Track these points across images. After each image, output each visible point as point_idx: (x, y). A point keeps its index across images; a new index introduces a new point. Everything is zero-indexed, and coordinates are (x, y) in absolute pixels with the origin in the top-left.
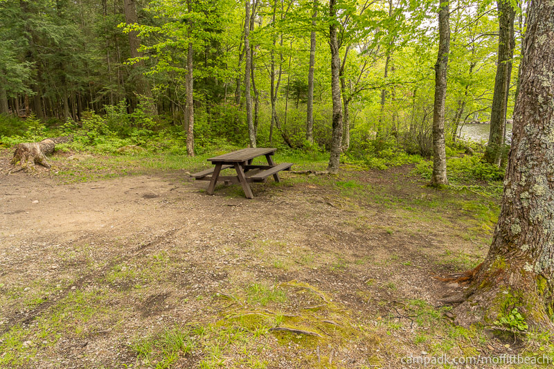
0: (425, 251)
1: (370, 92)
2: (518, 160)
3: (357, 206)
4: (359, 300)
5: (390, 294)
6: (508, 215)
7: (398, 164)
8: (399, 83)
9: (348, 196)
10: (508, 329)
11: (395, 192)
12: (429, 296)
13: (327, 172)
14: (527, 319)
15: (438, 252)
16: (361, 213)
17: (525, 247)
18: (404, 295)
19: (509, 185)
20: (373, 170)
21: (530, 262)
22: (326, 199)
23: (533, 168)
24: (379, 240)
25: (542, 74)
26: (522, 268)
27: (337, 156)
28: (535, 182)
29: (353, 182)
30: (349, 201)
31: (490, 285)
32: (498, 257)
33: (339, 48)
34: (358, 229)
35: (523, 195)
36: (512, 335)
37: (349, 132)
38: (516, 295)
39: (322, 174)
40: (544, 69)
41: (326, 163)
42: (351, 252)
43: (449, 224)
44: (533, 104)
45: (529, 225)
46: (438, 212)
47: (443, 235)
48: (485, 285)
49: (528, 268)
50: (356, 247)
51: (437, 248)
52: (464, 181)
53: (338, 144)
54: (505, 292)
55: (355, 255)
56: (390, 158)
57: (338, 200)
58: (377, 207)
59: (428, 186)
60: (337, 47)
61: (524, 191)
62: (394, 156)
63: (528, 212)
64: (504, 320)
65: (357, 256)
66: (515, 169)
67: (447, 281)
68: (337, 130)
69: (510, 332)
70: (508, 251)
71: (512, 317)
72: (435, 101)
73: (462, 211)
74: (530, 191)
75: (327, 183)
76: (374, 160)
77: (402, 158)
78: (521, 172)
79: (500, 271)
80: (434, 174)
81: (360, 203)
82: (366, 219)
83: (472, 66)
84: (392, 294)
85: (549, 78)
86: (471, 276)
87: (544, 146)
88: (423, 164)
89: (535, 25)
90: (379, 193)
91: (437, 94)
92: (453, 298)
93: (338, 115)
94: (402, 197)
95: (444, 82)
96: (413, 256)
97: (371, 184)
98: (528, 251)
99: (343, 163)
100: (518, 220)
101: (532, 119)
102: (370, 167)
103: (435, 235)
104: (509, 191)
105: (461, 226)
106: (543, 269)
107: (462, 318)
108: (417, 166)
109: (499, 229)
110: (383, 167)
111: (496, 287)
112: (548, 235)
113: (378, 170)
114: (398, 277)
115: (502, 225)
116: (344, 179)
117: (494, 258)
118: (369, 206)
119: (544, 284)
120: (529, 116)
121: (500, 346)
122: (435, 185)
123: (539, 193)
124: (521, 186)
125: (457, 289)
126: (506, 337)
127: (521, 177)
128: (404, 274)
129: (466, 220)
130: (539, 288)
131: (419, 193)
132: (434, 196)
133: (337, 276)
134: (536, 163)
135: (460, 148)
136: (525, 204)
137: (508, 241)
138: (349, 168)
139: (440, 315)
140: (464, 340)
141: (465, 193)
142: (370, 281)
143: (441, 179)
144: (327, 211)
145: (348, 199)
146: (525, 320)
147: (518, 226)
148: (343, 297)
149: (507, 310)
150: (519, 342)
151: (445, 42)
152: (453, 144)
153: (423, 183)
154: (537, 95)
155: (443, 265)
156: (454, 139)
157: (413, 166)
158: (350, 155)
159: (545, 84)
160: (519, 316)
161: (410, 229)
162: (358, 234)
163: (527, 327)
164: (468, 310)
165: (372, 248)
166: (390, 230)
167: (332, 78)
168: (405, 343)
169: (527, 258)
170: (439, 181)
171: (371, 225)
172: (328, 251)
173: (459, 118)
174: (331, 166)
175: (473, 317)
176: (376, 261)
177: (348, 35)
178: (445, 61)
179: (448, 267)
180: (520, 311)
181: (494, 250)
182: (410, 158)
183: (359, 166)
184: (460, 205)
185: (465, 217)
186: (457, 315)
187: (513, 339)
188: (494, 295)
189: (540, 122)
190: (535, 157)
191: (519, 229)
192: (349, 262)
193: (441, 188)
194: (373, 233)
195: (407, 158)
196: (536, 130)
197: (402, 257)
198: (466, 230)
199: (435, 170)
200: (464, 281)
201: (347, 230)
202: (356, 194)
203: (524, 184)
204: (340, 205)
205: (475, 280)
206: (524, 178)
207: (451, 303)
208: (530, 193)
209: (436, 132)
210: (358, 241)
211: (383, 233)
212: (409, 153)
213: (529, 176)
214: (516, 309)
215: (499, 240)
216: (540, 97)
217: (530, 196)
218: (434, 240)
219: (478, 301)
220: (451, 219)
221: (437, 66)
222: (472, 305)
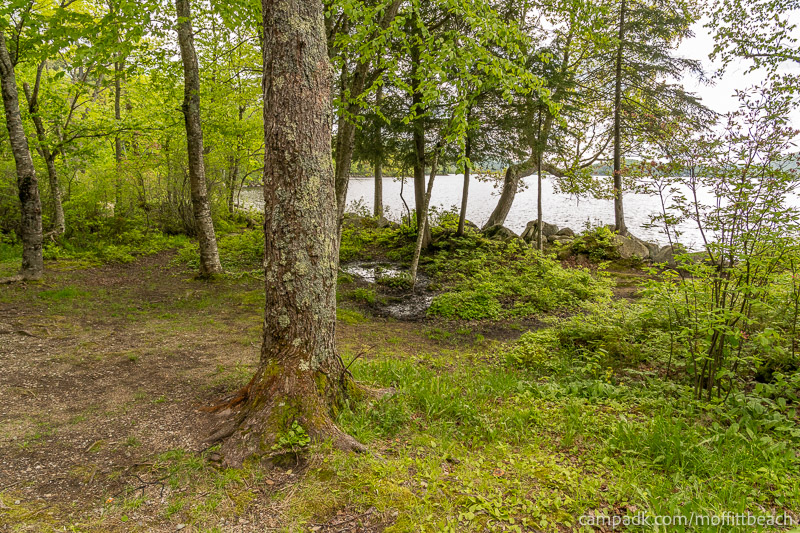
0: (189, 374)
1: (93, 143)
2: (274, 233)
3: (77, 326)
4: (74, 483)
5: (129, 455)
6: (273, 304)
7: (152, 251)
8: (139, 129)
9: (62, 313)
10: (289, 450)
11: (147, 295)
12: (190, 440)
13: (20, 278)
14: (309, 430)
15: (207, 371)
16: (85, 337)
17: (297, 342)
18: (152, 450)
19: (270, 267)
20: (110, 264)
21: (305, 358)
22: (16, 325)
23: (291, 242)
24: (114, 375)
25: (285, 126)
26: (297, 368)
27: (36, 249)
28: (296, 259)
29: (73, 288)
30: (63, 322)
31: (264, 400)
32: (270, 361)
33: (14, 65)
34: (78, 365)
35: (285, 278)
36: (293, 456)
37: (62, 206)
38: (294, 404)
39: (9, 283)
40: (287, 119)
41: (18, 262)
42: (65, 406)
43: (225, 328)
44: (281, 161)
45: (298, 313)
46: (210, 313)
47: (216, 345)
48: (259, 401)
49: (304, 366)
50: (74, 396)
51: (206, 365)
52: (247, 266)
53: (36, 228)
54: (282, 404)
55: (72, 410)
56: (138, 243)
57: (42, 322)
58: (114, 323)
59: (196, 278)
60: (8, 62)
61: (286, 271)
62: (144, 240)
63: (294, 298)
64: (283, 441)
65: (75, 411)
66: (272, 246)
67: (217, 410)
68: (29, 205)
69: (290, 453)
70: (280, 351)
71: (292, 433)
72: (189, 157)
73: (241, 307)
74: (293, 270)
75: (20, 296)
76: (112, 248)
77: (158, 241)
78: (280, 249)
79: (274, 379)
80: (203, 260)
81: (83, 321)
82: (94, 346)
83: (242, 111)
84: (133, 454)
85: (292, 130)
86: (246, 394)
87: (299, 214)
88: (189, 246)
89: (271, 63)
90: (118, 301)
91: (190, 147)
92: (222, 432)
93: (29, 179)
94: (157, 301)
95: (197, 130)
96: (169, 387)
97: (105, 286)
98: (301, 347)
99: (54, 259)
100: (285, 310)
101: (282, 180)
102: (105, 261)
103: (204, 348)
104: (270, 273)
105: (239, 327)
106: (321, 363)
107: (232, 455)
108: (180, 251)
109: (266, 326)
110: (128, 257)
111: (271, 401)
112: (319, 322)
113: (120, 264)
114: (144, 425)
115: (269, 318)
116: (55, 285)
117: (266, 363)
118: (101, 323)
119: (324, 382)
120: (279, 178)
121: (280, 476)
122: (205, 276)
123: (302, 271)
124: (282, 265)
125: (230, 416)
126: (287, 461)
127: (280, 255)
128: (154, 417)
129: (246, 318)
130: (319, 387)
131: (182, 290)
132: (205, 292)
133: (33, 456)
134: (293, 235)
135: (240, 220)
136: (289, 289)
137: (277, 339)
138: (66, 266)
139: (203, 461)
140: (236, 485)
141: (246, 282)
142: (96, 445)
143: (213, 266)
144: (20, 347)
145: (60, 318)
146: (307, 432)
147: (286, 316)
148: (42, 489)
149: (285, 427)
150: (303, 461)
151: (191, 73)
152: (231, 216)
153: (189, 275)
154: (283, 152)
155: (213, 389)
156: (231, 209)
157: (175, 252)
158: (68, 245)
159: (290, 138)
160: (300, 429)
161: (166, 347)
162: (78, 373)
163: (309, 440)
164: (239, 442)
165: (102, 390)
166: (134, 355)
167: (7, 117)
168: (150, 524)
169: (301, 354)
170: (211, 270)
171: (101, 355)
172: (18, 416)
173: (234, 179)
174: (26, 266)
175: (246, 449)
176: (108, 410)
177: (29, 45)
178: (196, 100)
179: (220, 390)
180: (301, 423)
181: (266, 353)
182: (170, 241)
183: (86, 260)
184: (240, 299)
185: (246, 314)
186: (225, 454)
187: (294, 460)
188: (269, 412)
189: (290, 184)
190: (291, 228)
191: (288, 321)
192: (58, 425)
193: (214, 279)
194: (105, 365)
195: (164, 241)
196: (288, 195)
197: (152, 392)
198: (246, 331)
199: (203, 254)
200: (238, 403)
201: (57, 372)
202: (78, 307)
203: (284, 263)
204: (45, 331)
205: (247, 398)
206: (284, 256)
207: (220, 440)
208: (293, 274)
209: (197, 201)
210: (78, 386)
211: (123, 363)
212: (169, 232)
213: (288, 253)
214: (296, 422)
215: (269, 339)
216: (286, 154)
217: (293, 278)
218: (201, 355)
219: (251, 426)
220: (228, 321)
221: (186, 108)
222: (243, 434)
